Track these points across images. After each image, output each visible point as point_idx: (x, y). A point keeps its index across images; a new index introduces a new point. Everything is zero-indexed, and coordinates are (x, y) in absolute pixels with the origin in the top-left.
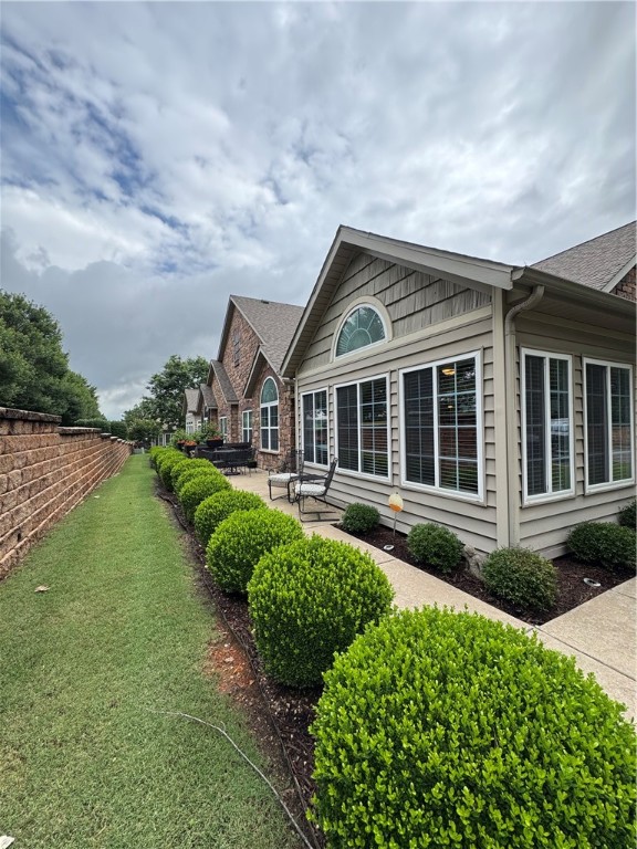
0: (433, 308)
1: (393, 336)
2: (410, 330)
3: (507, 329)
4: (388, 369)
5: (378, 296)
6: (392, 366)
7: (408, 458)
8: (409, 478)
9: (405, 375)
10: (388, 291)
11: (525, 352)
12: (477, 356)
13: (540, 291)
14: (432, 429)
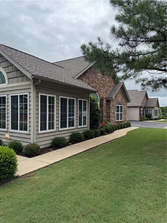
0: (19, 78)
1: (8, 83)
2: (13, 83)
3: (34, 88)
4: (6, 94)
5: (4, 68)
6: (8, 93)
7: (12, 122)
8: (12, 129)
9: (11, 96)
10: (7, 68)
11: (40, 94)
12: (28, 94)
13: (40, 81)
14: (18, 114)
